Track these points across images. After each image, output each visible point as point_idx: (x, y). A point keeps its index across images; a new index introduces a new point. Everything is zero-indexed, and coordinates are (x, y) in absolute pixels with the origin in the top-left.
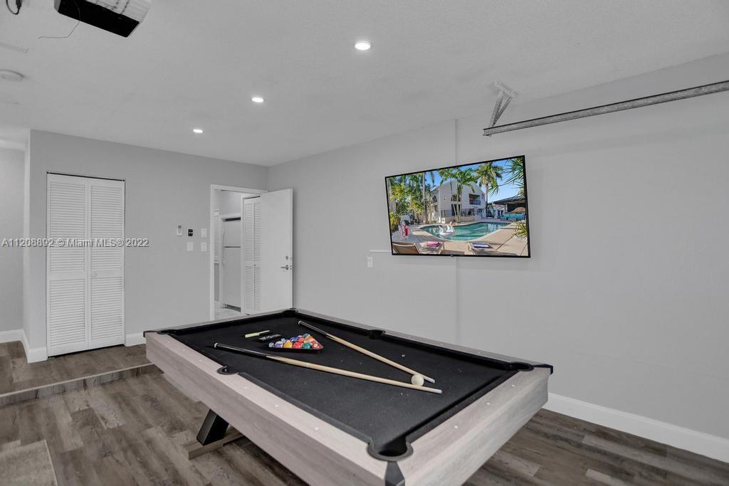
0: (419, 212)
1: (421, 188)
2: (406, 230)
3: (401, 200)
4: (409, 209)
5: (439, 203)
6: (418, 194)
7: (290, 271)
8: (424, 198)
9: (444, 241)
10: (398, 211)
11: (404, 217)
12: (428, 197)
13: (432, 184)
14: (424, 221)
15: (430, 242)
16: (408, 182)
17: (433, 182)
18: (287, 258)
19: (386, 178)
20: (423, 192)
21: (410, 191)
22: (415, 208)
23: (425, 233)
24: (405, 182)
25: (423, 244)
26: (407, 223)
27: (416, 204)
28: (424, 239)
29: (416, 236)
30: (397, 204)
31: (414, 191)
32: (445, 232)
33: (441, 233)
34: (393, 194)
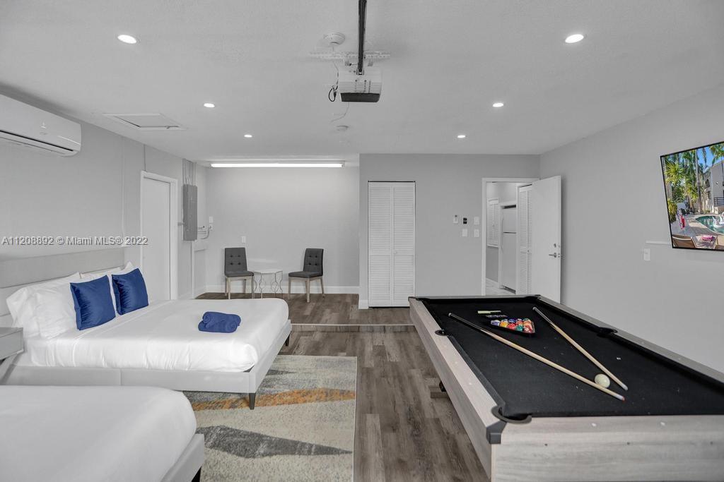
0: (694, 198)
1: (694, 168)
2: (683, 220)
3: (676, 183)
4: (684, 195)
5: (712, 189)
6: (692, 176)
7: (558, 260)
8: (698, 181)
9: (717, 235)
10: (674, 198)
11: (681, 205)
12: (701, 181)
13: (704, 164)
14: (699, 211)
15: (705, 236)
16: (681, 160)
17: (706, 162)
18: (555, 245)
19: (661, 157)
20: (696, 174)
21: (684, 172)
22: (690, 196)
23: (699, 225)
24: (679, 160)
25: (699, 238)
26: (683, 210)
27: (691, 189)
28: (698, 231)
29: (692, 228)
30: (673, 188)
31: (688, 172)
32: (718, 224)
33: (715, 226)
34: (669, 175)
